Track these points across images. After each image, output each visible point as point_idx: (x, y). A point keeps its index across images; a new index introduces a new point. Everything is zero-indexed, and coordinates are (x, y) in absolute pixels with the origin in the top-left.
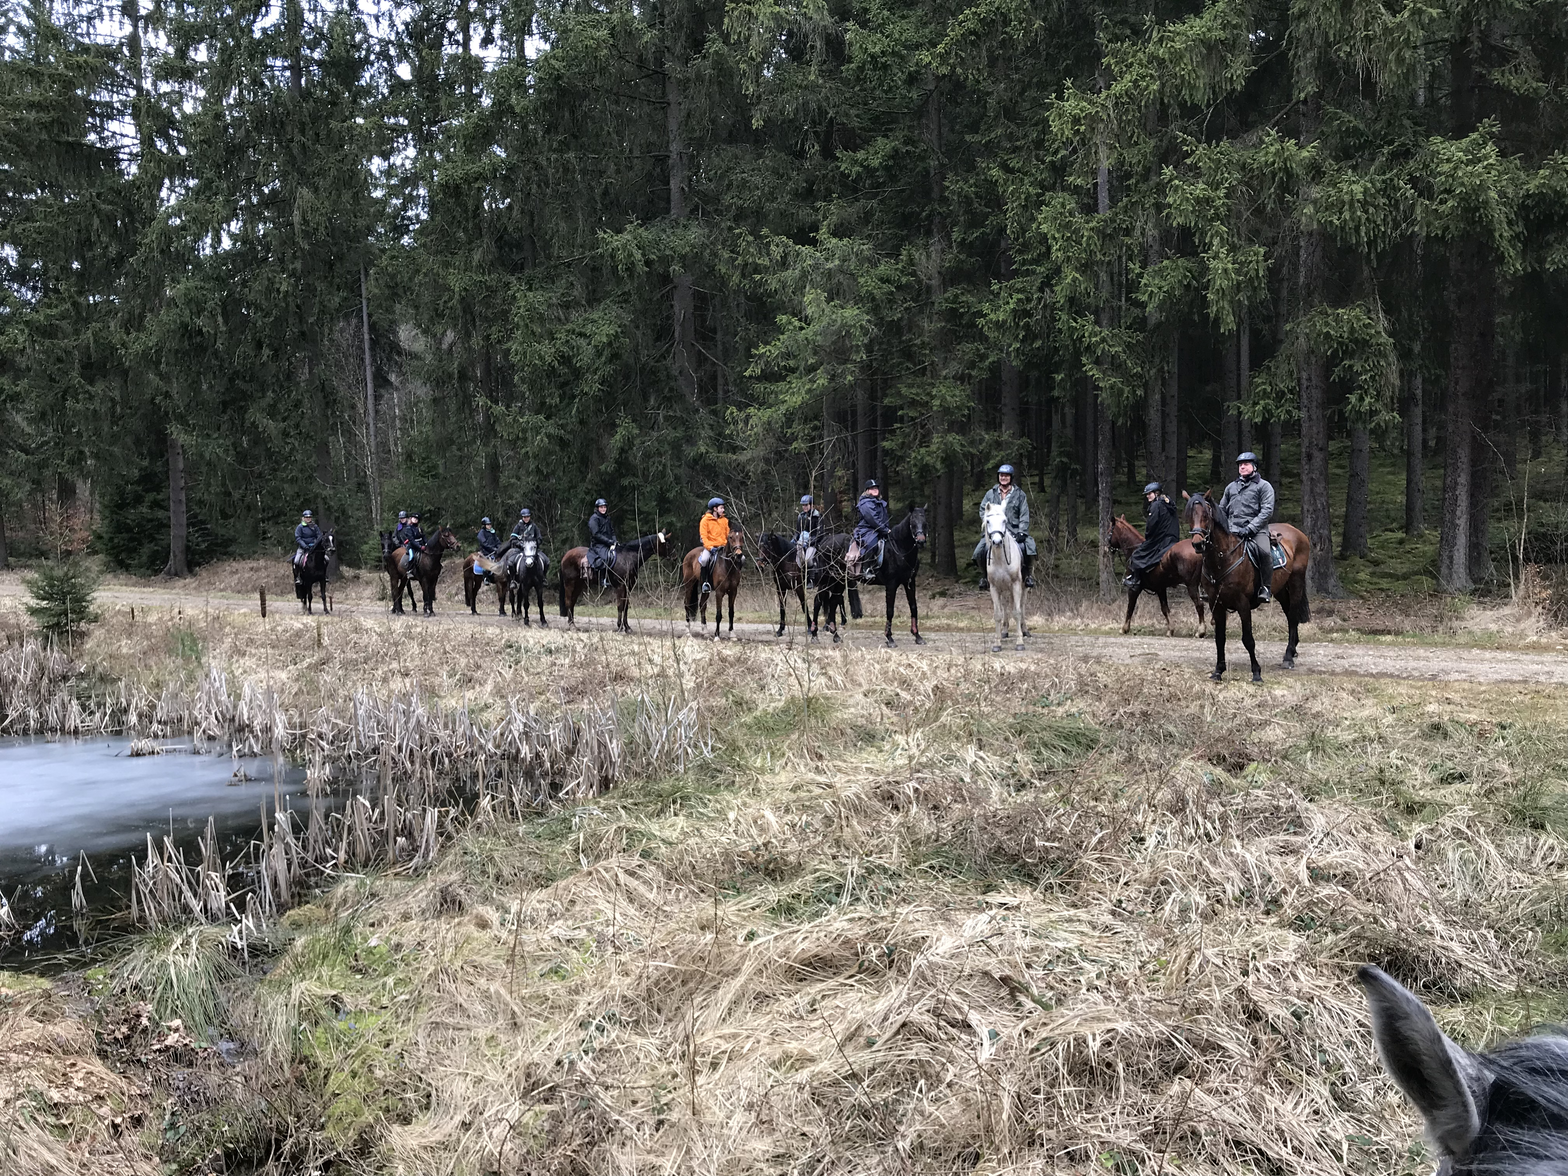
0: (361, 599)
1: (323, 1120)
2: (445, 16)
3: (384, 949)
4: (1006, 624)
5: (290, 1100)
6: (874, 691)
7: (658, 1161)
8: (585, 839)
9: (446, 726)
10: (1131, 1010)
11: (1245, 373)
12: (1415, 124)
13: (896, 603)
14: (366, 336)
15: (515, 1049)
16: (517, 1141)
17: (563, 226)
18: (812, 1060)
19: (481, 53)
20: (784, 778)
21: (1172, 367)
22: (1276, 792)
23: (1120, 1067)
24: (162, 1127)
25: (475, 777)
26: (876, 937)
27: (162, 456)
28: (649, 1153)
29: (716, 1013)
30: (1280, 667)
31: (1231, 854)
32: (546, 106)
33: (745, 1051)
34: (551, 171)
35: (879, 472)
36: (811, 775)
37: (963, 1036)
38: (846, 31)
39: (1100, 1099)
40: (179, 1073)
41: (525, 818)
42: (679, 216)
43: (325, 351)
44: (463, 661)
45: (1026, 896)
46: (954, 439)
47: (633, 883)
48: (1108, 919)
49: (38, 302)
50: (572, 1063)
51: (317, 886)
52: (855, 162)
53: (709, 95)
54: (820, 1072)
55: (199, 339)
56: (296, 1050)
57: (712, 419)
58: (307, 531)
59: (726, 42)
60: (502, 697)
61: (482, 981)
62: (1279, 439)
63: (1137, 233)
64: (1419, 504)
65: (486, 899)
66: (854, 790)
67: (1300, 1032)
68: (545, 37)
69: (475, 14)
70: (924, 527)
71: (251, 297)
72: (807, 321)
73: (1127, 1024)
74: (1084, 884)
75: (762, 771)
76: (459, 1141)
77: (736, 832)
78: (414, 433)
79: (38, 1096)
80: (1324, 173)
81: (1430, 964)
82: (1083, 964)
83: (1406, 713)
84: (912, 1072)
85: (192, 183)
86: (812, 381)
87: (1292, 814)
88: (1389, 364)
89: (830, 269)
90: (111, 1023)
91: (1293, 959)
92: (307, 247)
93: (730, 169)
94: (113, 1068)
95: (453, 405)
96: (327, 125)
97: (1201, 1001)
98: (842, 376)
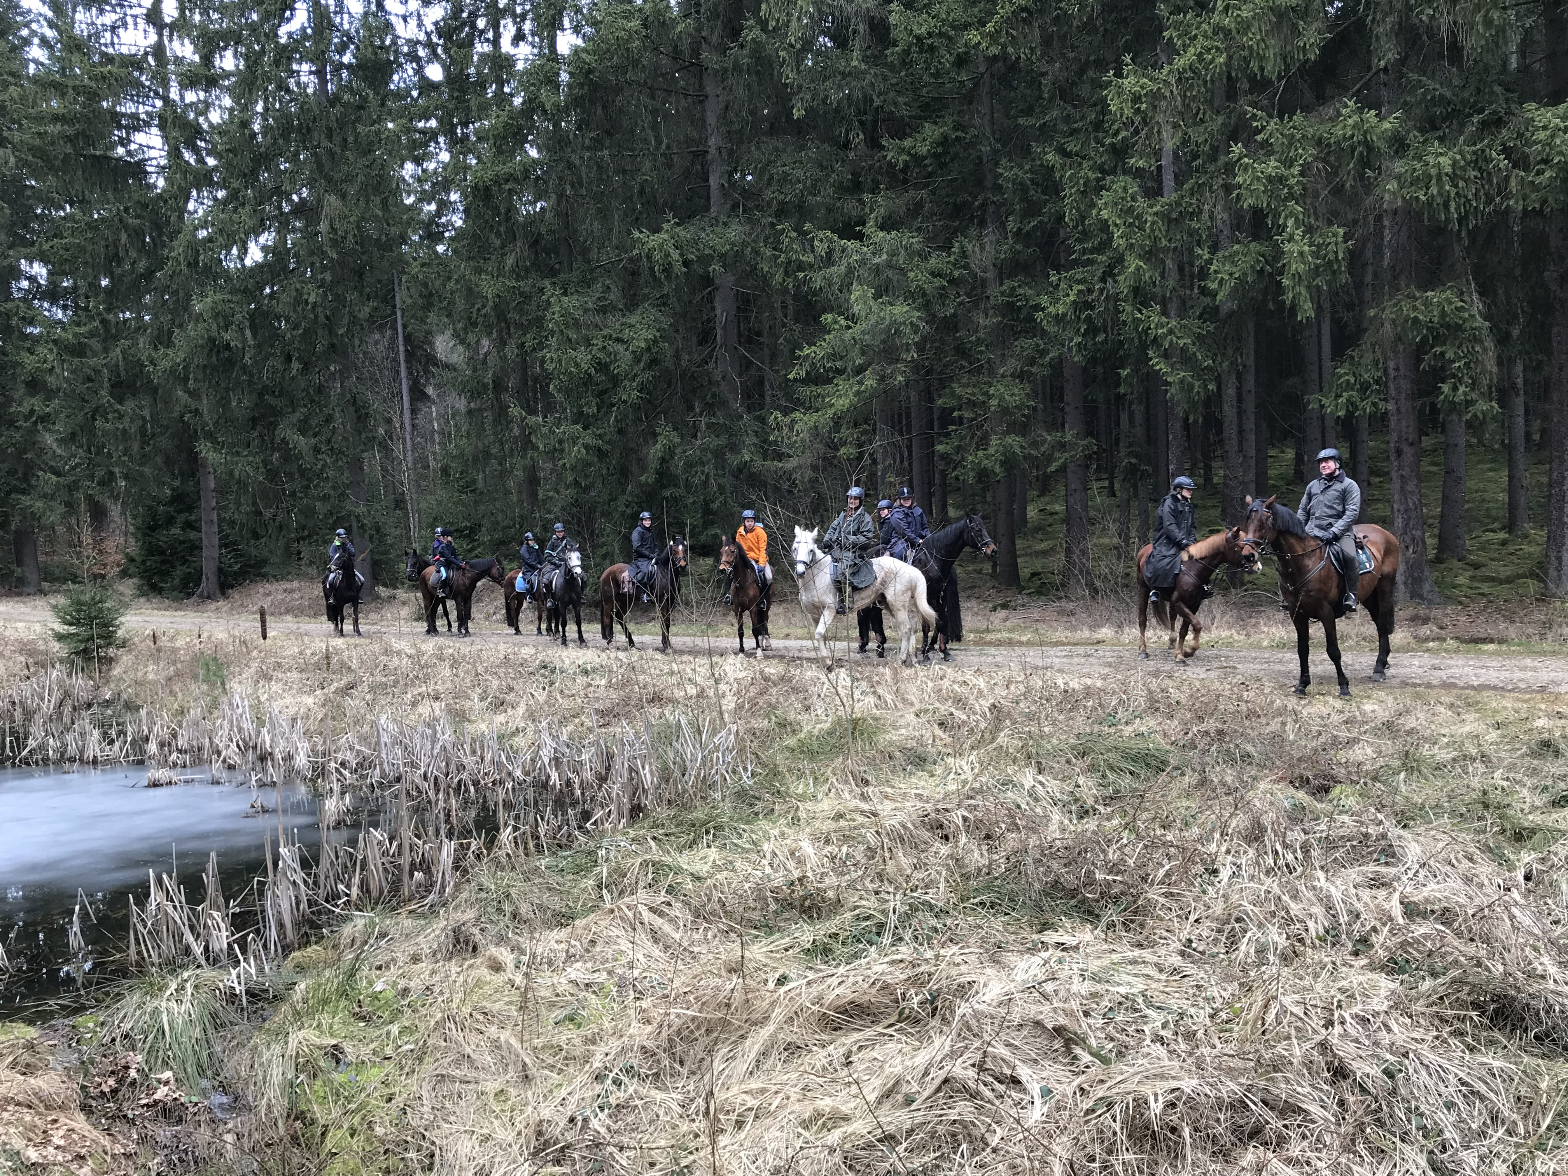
0: (395, 619)
2: (473, 15)
3: (390, 994)
5: (286, 1160)
6: (926, 711)
8: (610, 873)
9: (474, 752)
10: (1198, 1066)
11: (1328, 364)
12: (1507, 90)
14: (402, 348)
15: (526, 1104)
17: (598, 227)
18: (846, 1119)
19: (512, 51)
20: (826, 805)
21: (1247, 359)
22: (1364, 818)
23: (1186, 1132)
26: (918, 981)
27: (193, 475)
29: (742, 1066)
31: (1314, 888)
32: (578, 102)
33: (773, 1108)
34: (584, 170)
36: (855, 803)
37: (1012, 1094)
38: (890, 12)
39: (1164, 1168)
40: (164, 1133)
41: (550, 851)
42: (719, 214)
43: (357, 363)
44: (495, 683)
45: (1086, 935)
46: (1014, 441)
47: (658, 921)
48: (1176, 960)
49: (69, 320)
50: (585, 1120)
51: (326, 925)
52: (902, 150)
53: (749, 87)
54: (853, 1133)
55: (226, 353)
56: (292, 1106)
57: (756, 426)
59: (764, 29)
60: (534, 720)
61: (493, 1029)
62: (1365, 437)
63: (1205, 216)
64: (1522, 501)
65: (501, 940)
66: (899, 818)
67: (1394, 1092)
68: (577, 30)
69: (505, 10)
71: (279, 310)
72: (853, 319)
73: (1194, 1082)
74: (1150, 922)
75: (802, 798)
77: (771, 865)
78: (452, 447)
79: (14, 1155)
80: (1409, 146)
81: (1542, 1013)
82: (1149, 1012)
83: (1512, 729)
84: (954, 1135)
85: (221, 194)
86: (860, 383)
87: (1383, 842)
88: (1485, 350)
89: (878, 265)
90: (98, 1075)
91: (1385, 1007)
92: (335, 256)
93: (770, 162)
94: (96, 1125)
95: (488, 417)
96: (355, 130)
97: (1279, 1057)
98: (892, 376)
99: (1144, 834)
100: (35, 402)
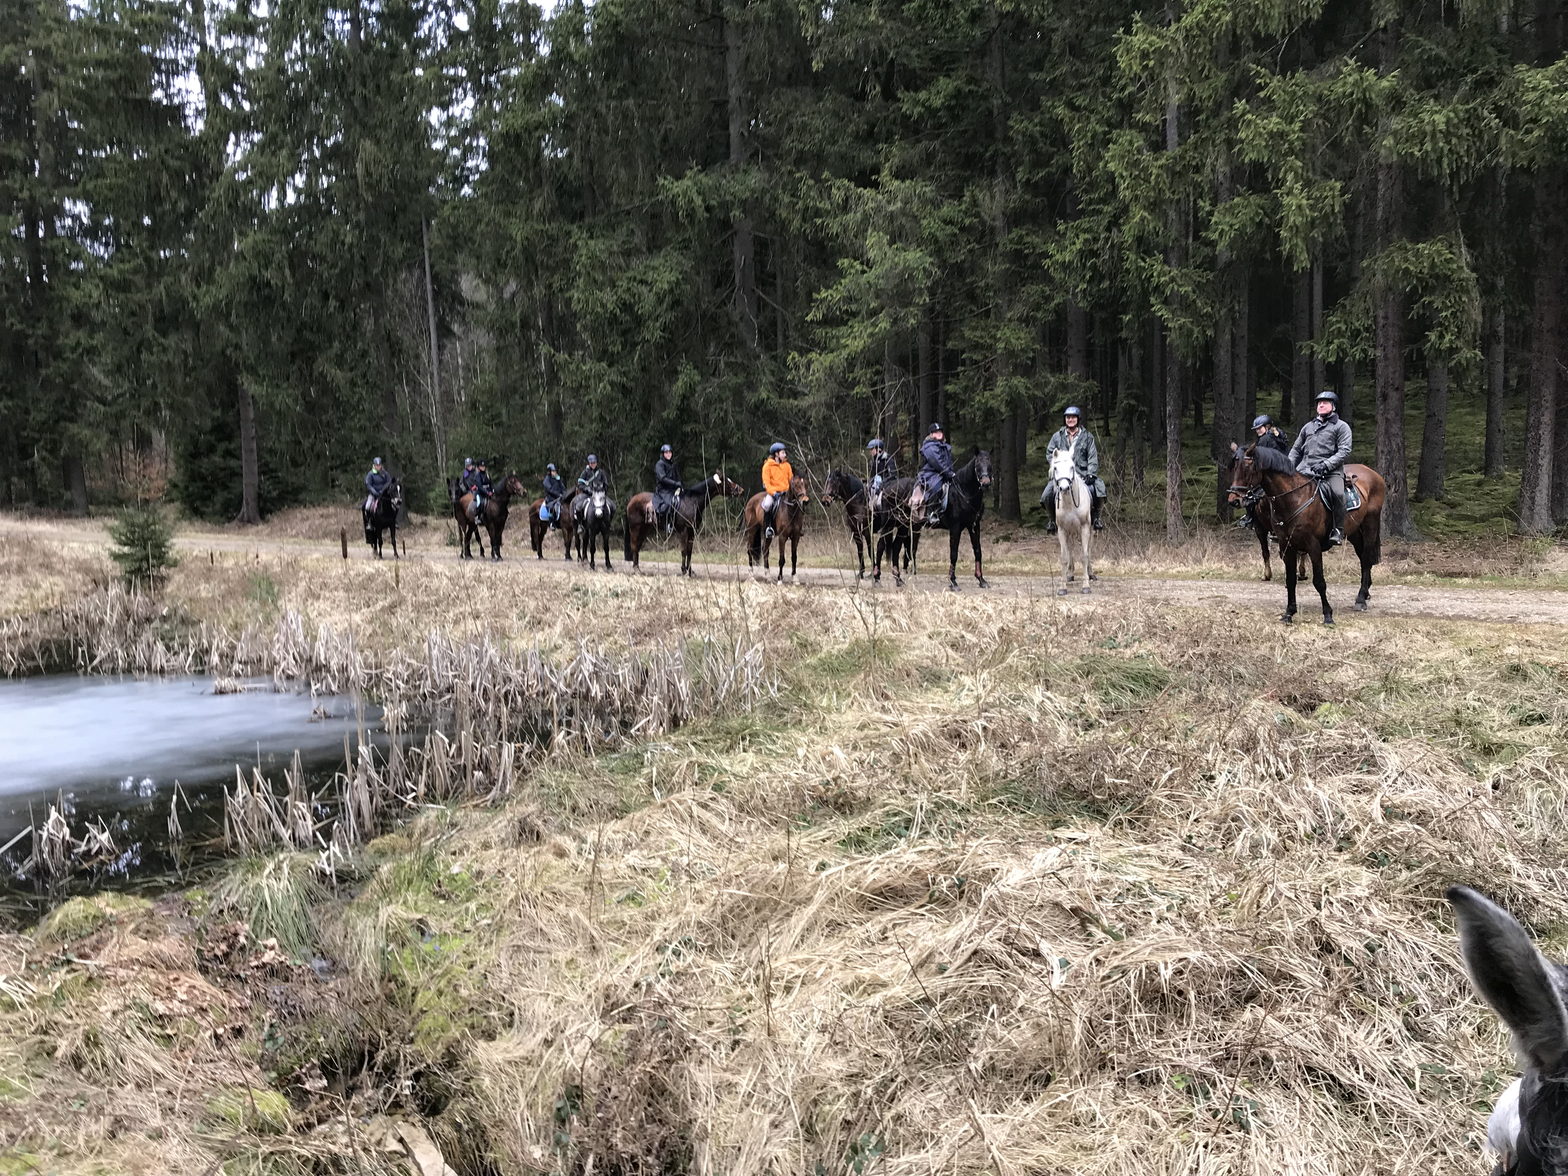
0: (429, 544)
1: (412, 1034)
3: (466, 876)
4: (1071, 568)
5: (382, 1016)
6: (939, 634)
7: (734, 1079)
8: (659, 773)
9: (518, 666)
10: (1202, 940)
11: (1318, 310)
12: (1500, 51)
14: (429, 287)
15: (594, 971)
16: (597, 1058)
17: (623, 173)
18: (884, 985)
20: (850, 717)
21: (1242, 307)
22: (1349, 731)
23: (1192, 995)
24: (261, 1038)
25: (548, 714)
26: (947, 868)
27: (233, 406)
28: (725, 1070)
29: (788, 940)
31: (1303, 792)
32: (605, 53)
33: (818, 976)
34: (610, 118)
35: (941, 416)
36: (877, 715)
37: (1034, 964)
39: (1171, 1025)
40: (275, 989)
41: (598, 753)
42: (739, 161)
43: (389, 301)
44: (532, 604)
45: (1095, 832)
46: (1019, 382)
47: (706, 815)
48: (1178, 854)
49: (111, 257)
50: (649, 985)
51: (398, 816)
52: (917, 103)
53: (768, 39)
54: (893, 997)
55: (267, 291)
56: (385, 969)
57: (772, 365)
60: (571, 638)
61: (562, 907)
62: (1352, 380)
63: (1208, 170)
64: (1499, 445)
65: (563, 829)
66: (921, 728)
67: (1374, 964)
70: (989, 470)
71: (317, 249)
72: (869, 264)
73: (1199, 953)
74: (1154, 820)
75: (828, 710)
76: (541, 1057)
77: (804, 768)
78: (479, 381)
79: (143, 1008)
80: (1405, 103)
81: (1507, 902)
82: (1153, 897)
83: (1484, 656)
84: (983, 998)
85: (257, 137)
86: (874, 325)
87: (1366, 753)
88: (1471, 300)
89: (892, 212)
90: (211, 941)
91: (1366, 894)
92: (370, 199)
93: (789, 113)
94: (214, 983)
95: (516, 354)
96: (388, 77)
97: (1273, 932)
98: (905, 318)
99: (1146, 745)
100: (81, 335)
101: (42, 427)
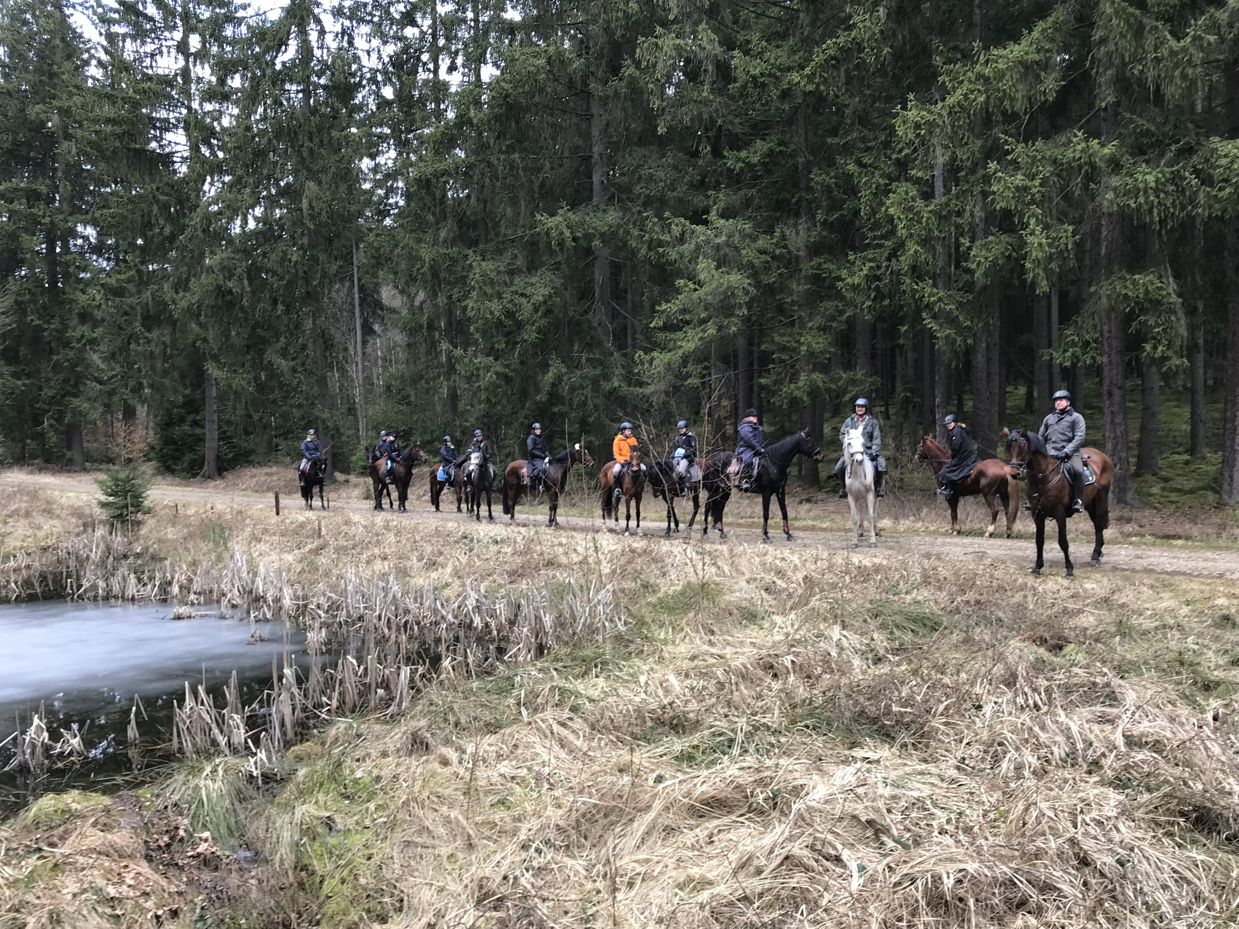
0: (350, 498)
1: (318, 917)
2: (420, 51)
3: (367, 780)
4: (861, 526)
5: (293, 900)
6: (755, 579)
8: (526, 695)
9: (415, 599)
10: (978, 853)
11: (1056, 326)
12: (1198, 127)
13: (771, 507)
14: (357, 296)
15: (471, 865)
17: (509, 210)
18: (711, 883)
19: (448, 78)
20: (683, 649)
21: (994, 322)
22: (1092, 670)
23: (971, 902)
24: (194, 918)
25: (438, 641)
26: (762, 783)
27: (200, 386)
29: (631, 841)
30: (1089, 564)
31: (1057, 722)
32: (497, 118)
33: (655, 874)
34: (500, 168)
35: (755, 402)
36: (706, 647)
37: (837, 870)
38: (733, 58)
40: (206, 876)
41: (477, 676)
42: (599, 203)
43: (325, 306)
44: (429, 549)
45: (884, 752)
46: (817, 377)
47: (564, 732)
48: (954, 773)
49: (112, 269)
50: (516, 878)
51: (315, 727)
52: (739, 159)
53: (624, 109)
54: (718, 894)
55: (229, 297)
56: (298, 860)
57: (623, 361)
58: (311, 445)
59: (638, 67)
60: (459, 577)
61: (445, 808)
62: (1084, 379)
63: (967, 214)
64: (1202, 432)
65: (447, 742)
66: (741, 660)
67: (1124, 877)
68: (496, 65)
69: (443, 48)
71: (269, 265)
72: (700, 284)
73: (976, 865)
74: (933, 744)
75: (665, 642)
77: (645, 692)
78: (393, 370)
79: (98, 891)
80: (1122, 166)
81: (1231, 820)
82: (935, 811)
83: (1199, 605)
84: (794, 898)
85: (227, 179)
86: (704, 331)
87: (1108, 689)
88: (1178, 320)
89: (718, 244)
90: (156, 833)
91: (1114, 814)
92: (312, 227)
93: (640, 166)
94: (156, 870)
95: (423, 349)
96: (329, 134)
97: (1039, 849)
98: (727, 327)
99: (926, 678)
100: (85, 329)
101: (52, 400)
